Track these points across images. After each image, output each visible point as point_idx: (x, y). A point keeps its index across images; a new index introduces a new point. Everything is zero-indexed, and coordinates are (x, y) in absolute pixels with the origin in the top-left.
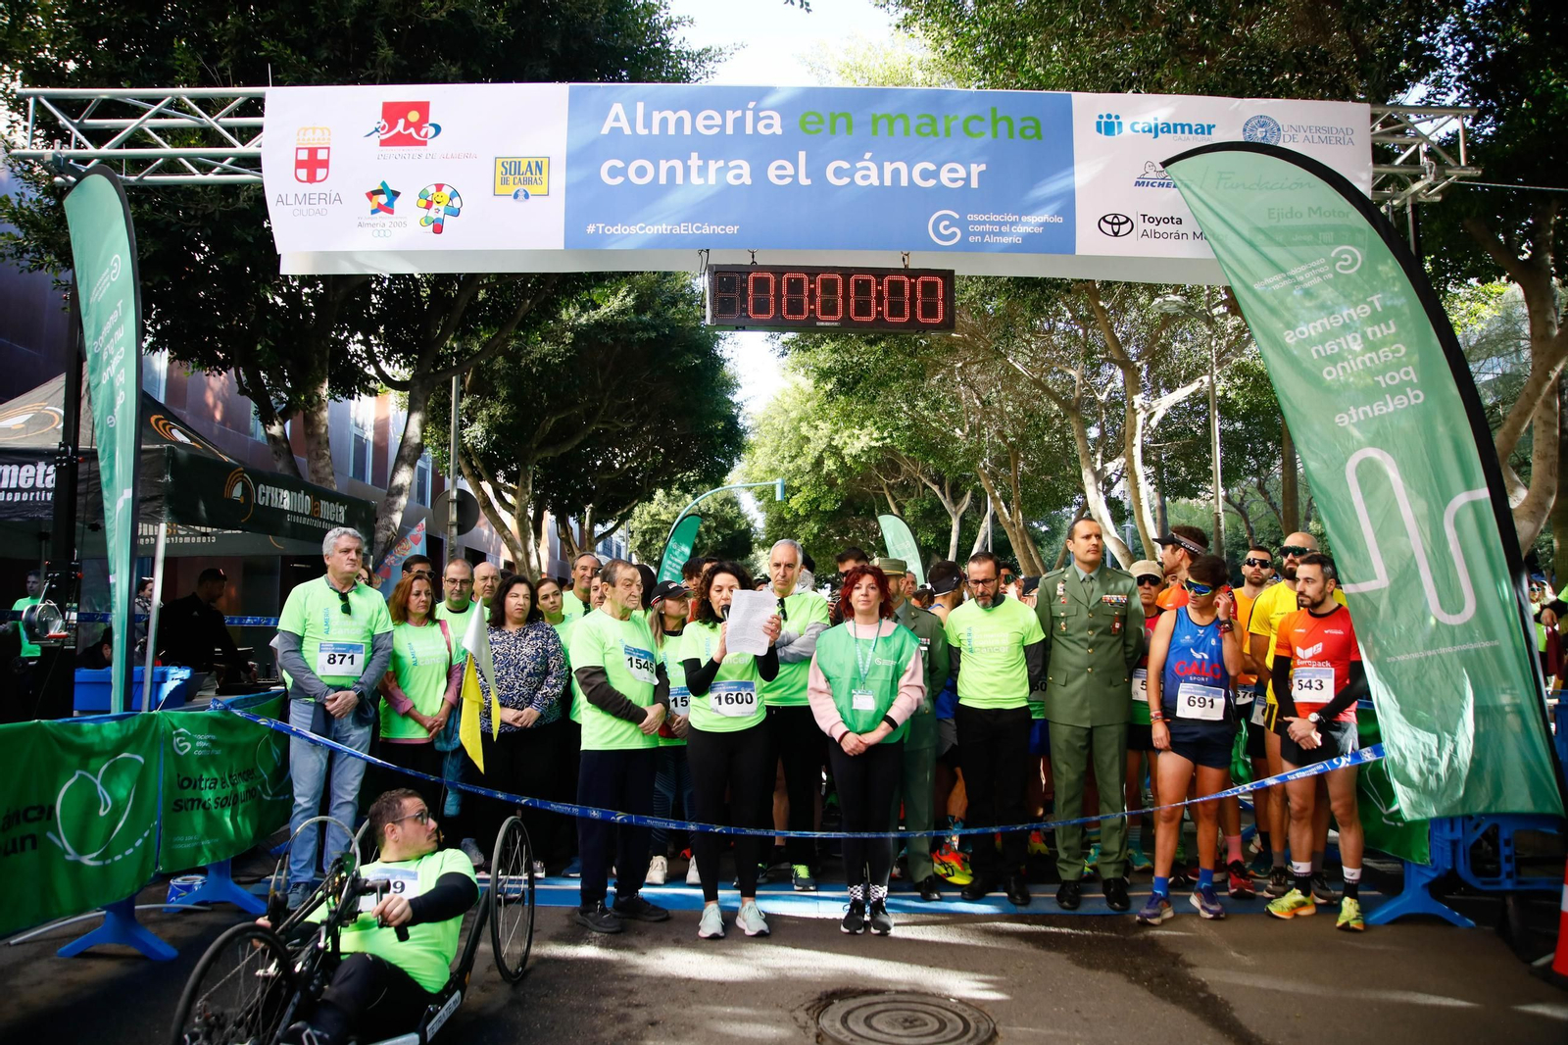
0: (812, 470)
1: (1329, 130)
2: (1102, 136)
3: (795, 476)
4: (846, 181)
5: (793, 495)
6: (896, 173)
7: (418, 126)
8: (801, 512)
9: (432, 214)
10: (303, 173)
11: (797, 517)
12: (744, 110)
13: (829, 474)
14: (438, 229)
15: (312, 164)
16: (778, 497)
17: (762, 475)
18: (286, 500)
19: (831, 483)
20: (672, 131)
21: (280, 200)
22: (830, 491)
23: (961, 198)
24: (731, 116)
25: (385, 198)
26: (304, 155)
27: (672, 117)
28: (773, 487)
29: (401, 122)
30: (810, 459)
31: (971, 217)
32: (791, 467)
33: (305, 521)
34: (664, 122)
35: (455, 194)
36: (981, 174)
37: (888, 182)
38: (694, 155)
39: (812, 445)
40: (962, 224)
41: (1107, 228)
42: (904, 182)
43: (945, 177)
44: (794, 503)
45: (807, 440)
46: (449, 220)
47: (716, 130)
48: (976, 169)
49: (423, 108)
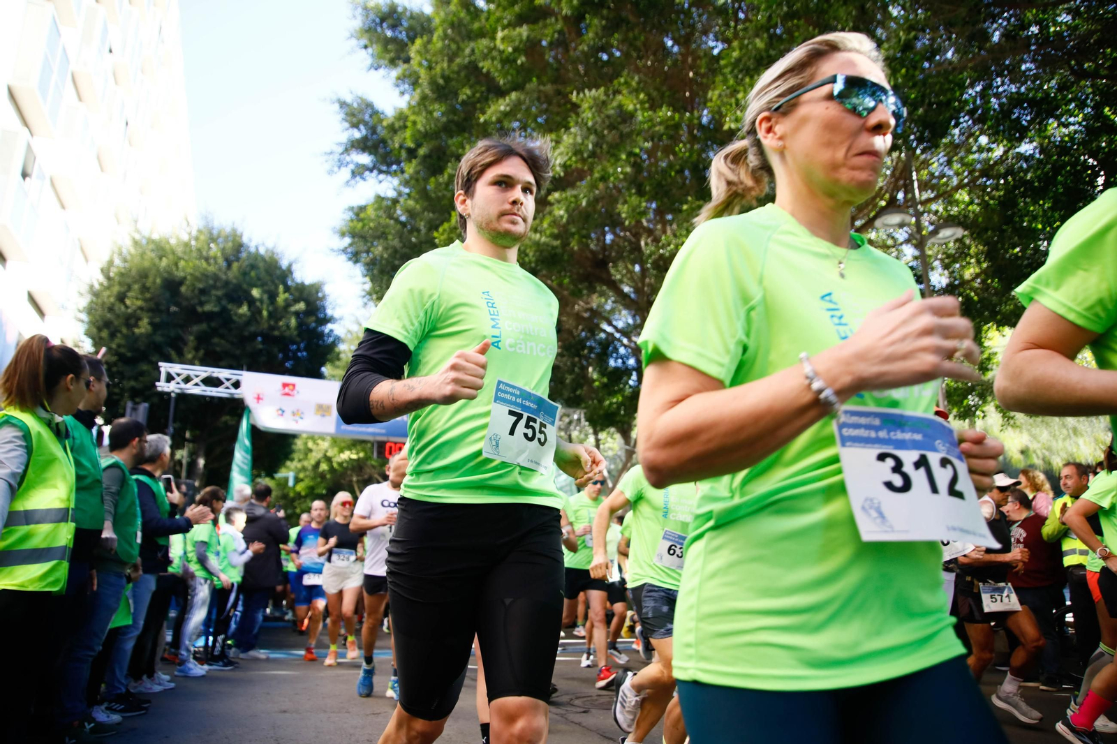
7: (292, 390)
8: (303, 493)
9: (295, 418)
10: (256, 401)
11: (299, 495)
13: (324, 471)
14: (297, 423)
15: (258, 399)
16: (291, 483)
19: (322, 476)
22: (321, 482)
25: (281, 412)
26: (256, 396)
29: (287, 390)
30: (313, 462)
32: (299, 465)
35: (302, 413)
39: (314, 454)
44: (298, 487)
45: (311, 450)
49: (294, 385)
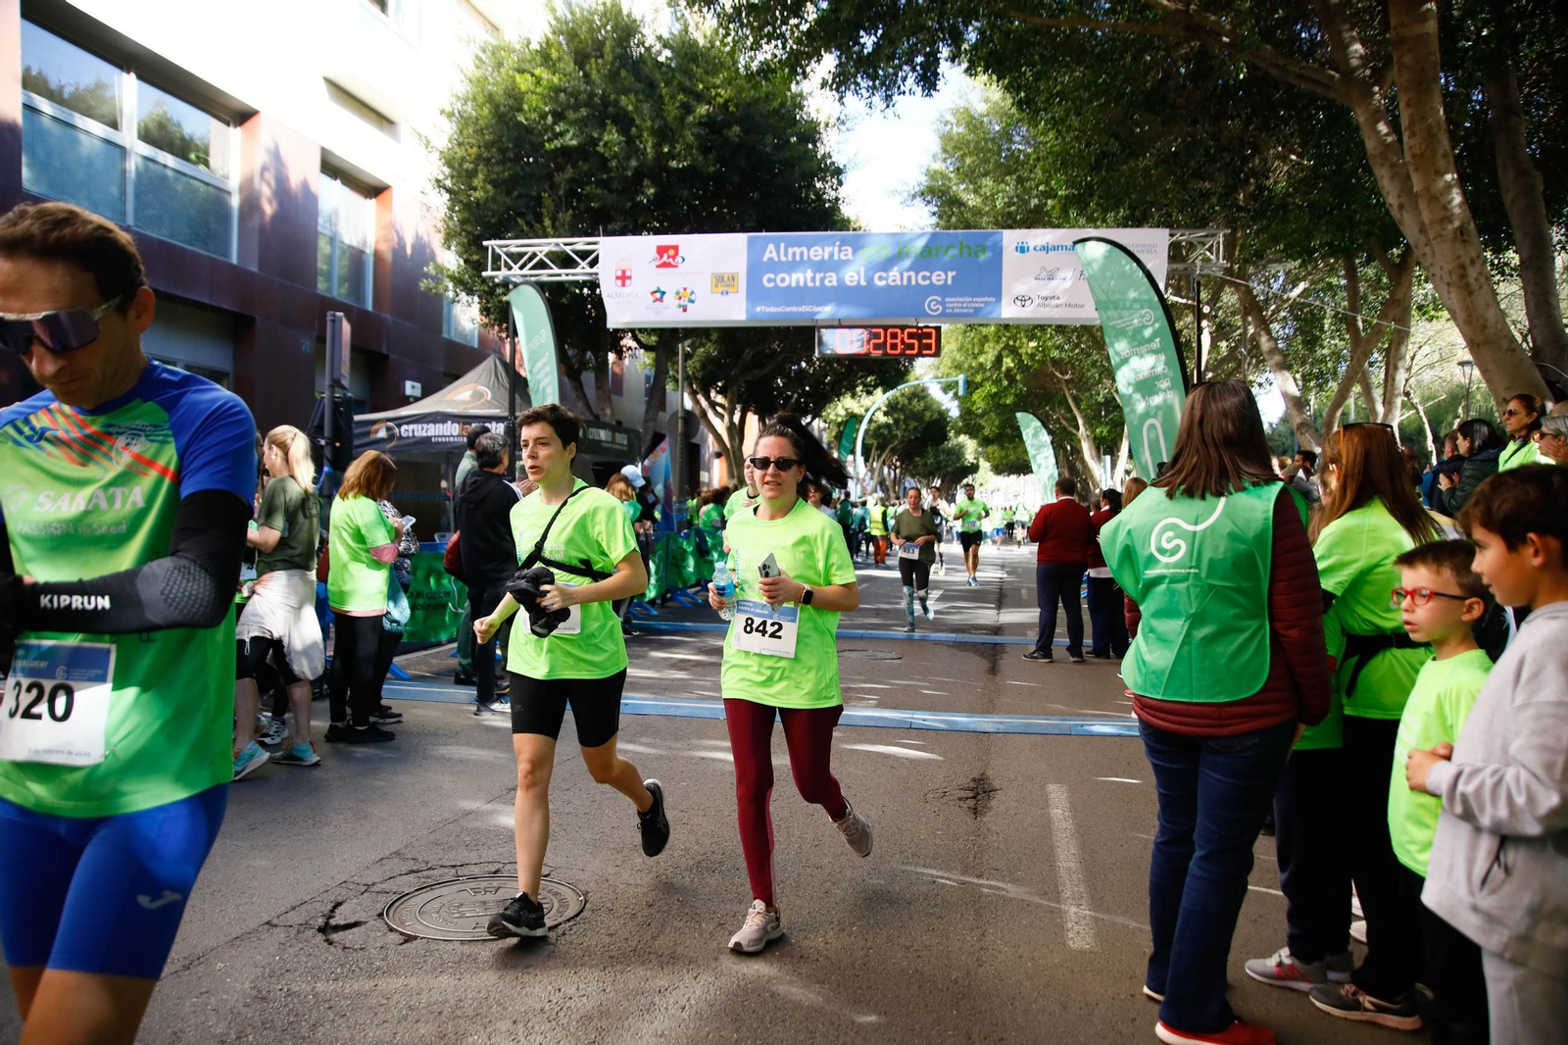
0: (993, 366)
1: (1144, 246)
2: (1018, 254)
3: (977, 372)
4: (883, 283)
5: (977, 388)
6: (909, 278)
7: (674, 258)
9: (682, 302)
10: (619, 282)
12: (834, 245)
14: (685, 310)
15: (624, 278)
16: (961, 393)
17: (947, 371)
18: (603, 435)
19: (1011, 379)
20: (798, 258)
21: (608, 296)
22: (1010, 386)
23: (944, 290)
24: (828, 250)
25: (659, 295)
26: (620, 274)
27: (798, 251)
28: (957, 383)
29: (665, 255)
30: (991, 357)
31: (947, 300)
32: (974, 363)
33: (609, 445)
34: (794, 254)
35: (693, 293)
36: (953, 277)
37: (905, 283)
38: (809, 271)
40: (943, 303)
41: (1019, 303)
42: (913, 283)
43: (934, 278)
44: (975, 397)
46: (690, 306)
47: (819, 258)
48: (951, 274)
49: (676, 248)
